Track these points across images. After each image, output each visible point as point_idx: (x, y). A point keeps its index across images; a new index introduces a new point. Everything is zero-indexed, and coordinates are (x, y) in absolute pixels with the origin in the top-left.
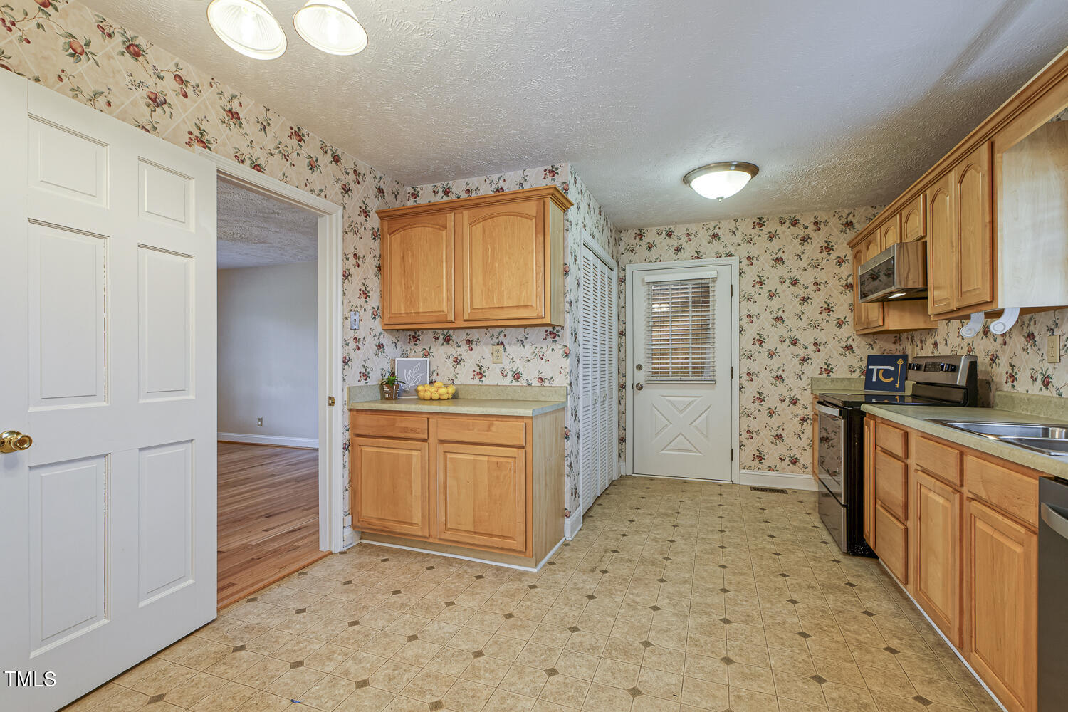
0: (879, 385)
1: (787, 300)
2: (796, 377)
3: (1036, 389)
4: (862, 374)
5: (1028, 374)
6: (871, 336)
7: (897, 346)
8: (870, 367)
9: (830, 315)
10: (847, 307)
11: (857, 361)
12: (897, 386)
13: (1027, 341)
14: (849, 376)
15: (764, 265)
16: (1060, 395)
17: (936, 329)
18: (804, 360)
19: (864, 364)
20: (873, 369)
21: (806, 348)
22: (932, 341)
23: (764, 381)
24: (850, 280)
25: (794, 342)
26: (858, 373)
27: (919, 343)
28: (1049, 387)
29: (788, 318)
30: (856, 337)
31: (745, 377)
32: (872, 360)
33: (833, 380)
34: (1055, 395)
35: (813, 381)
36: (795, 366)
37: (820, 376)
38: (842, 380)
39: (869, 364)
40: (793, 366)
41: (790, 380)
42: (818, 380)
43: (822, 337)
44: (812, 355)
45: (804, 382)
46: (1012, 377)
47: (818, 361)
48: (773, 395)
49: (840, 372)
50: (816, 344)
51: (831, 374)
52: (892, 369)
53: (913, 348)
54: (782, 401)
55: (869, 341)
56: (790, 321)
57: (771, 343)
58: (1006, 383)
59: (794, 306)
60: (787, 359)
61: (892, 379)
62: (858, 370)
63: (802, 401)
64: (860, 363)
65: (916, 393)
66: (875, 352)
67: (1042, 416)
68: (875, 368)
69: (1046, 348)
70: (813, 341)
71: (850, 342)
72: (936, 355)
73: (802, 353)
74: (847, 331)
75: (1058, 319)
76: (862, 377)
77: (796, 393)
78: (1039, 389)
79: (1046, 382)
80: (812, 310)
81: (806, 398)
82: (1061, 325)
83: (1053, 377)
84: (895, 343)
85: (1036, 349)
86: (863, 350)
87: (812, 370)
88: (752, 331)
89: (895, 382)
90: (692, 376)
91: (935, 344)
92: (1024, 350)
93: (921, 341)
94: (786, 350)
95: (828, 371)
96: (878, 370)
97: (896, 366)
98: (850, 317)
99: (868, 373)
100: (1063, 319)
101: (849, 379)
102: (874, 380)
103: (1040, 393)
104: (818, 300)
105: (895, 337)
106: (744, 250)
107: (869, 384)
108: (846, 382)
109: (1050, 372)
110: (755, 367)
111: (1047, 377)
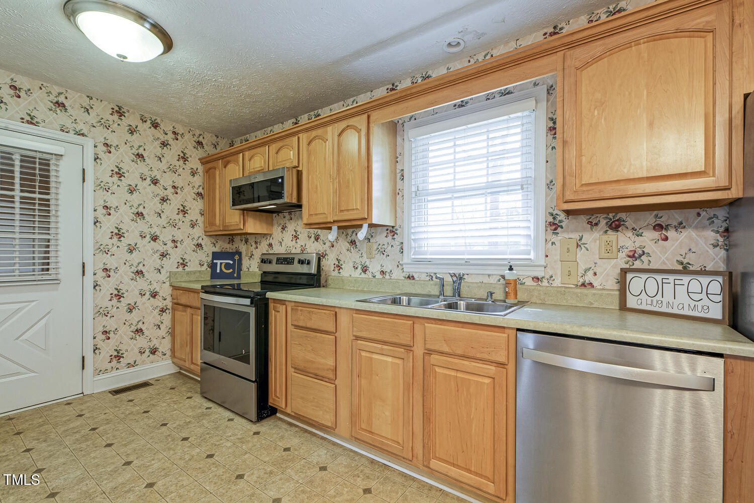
0: (222, 275)
1: (147, 196)
2: (156, 271)
3: (357, 274)
4: (208, 266)
5: (351, 265)
6: (215, 237)
7: (230, 245)
8: (215, 261)
9: (185, 217)
10: (198, 212)
11: (205, 256)
12: (235, 275)
13: (350, 245)
14: (199, 269)
15: (123, 156)
16: (374, 277)
17: (271, 235)
18: (163, 255)
19: (210, 259)
20: (217, 263)
21: (165, 245)
22: (268, 242)
23: (123, 278)
24: (201, 190)
25: (155, 238)
26: (205, 266)
27: (253, 244)
28: (366, 272)
29: (149, 215)
30: (204, 237)
31: (101, 274)
32: (216, 255)
33: (188, 273)
34: (371, 277)
35: (171, 274)
36: (156, 261)
37: (177, 270)
38: (195, 272)
39: (213, 259)
40: (153, 261)
41: (150, 275)
42: (176, 273)
43: (179, 236)
44: (170, 251)
45: (164, 276)
46: (339, 267)
47: (175, 256)
48: (132, 289)
49: (193, 266)
50: (174, 241)
51: (186, 267)
52: (231, 262)
53: (248, 248)
54: (142, 295)
55: (213, 240)
56: (150, 218)
57: (131, 238)
58: (334, 270)
59: (155, 204)
60: (147, 253)
61: (231, 270)
62: (206, 264)
63: (161, 294)
64: (207, 258)
65: (264, 280)
66: (217, 249)
67: (365, 289)
68: (219, 262)
69: (365, 250)
70: (171, 238)
71: (200, 241)
72: (270, 252)
73: (162, 249)
74: (198, 232)
75: (373, 233)
76: (209, 269)
77: (156, 287)
78: (359, 274)
79: (365, 270)
80: (170, 210)
81: (165, 291)
82: (375, 236)
83: (370, 266)
84: (229, 243)
85: (357, 250)
86: (209, 248)
87: (170, 265)
88: (109, 224)
89: (233, 272)
90: (19, 276)
91: (270, 245)
92: (348, 250)
93: (256, 243)
94: (146, 246)
95: (184, 265)
96: (221, 264)
97: (234, 260)
98: (201, 220)
99: (213, 266)
100: (376, 233)
101: (200, 271)
102: (218, 271)
103: (360, 276)
104: (176, 202)
105: (229, 239)
106: (100, 134)
107: (214, 275)
108: (198, 274)
109: (367, 264)
110: (112, 263)
111: (365, 267)
